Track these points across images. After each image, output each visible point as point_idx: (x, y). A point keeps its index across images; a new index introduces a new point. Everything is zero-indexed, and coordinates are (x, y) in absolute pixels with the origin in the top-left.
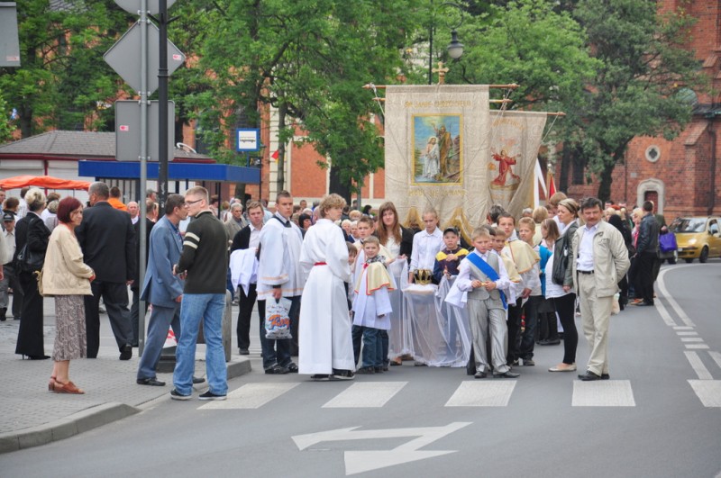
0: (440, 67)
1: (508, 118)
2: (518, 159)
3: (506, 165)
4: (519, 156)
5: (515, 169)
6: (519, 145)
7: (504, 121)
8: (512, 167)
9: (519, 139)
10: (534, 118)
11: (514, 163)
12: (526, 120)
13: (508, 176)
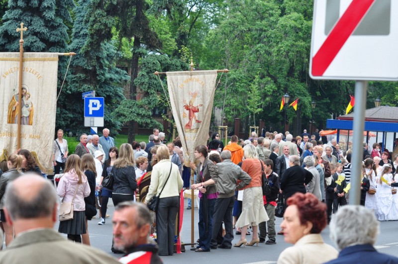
0: (22, 26)
1: (193, 76)
2: (200, 108)
3: (192, 112)
4: (202, 105)
5: (199, 115)
6: (201, 97)
7: (191, 79)
8: (196, 114)
9: (201, 92)
10: (209, 75)
11: (197, 111)
12: (204, 77)
13: (194, 121)
